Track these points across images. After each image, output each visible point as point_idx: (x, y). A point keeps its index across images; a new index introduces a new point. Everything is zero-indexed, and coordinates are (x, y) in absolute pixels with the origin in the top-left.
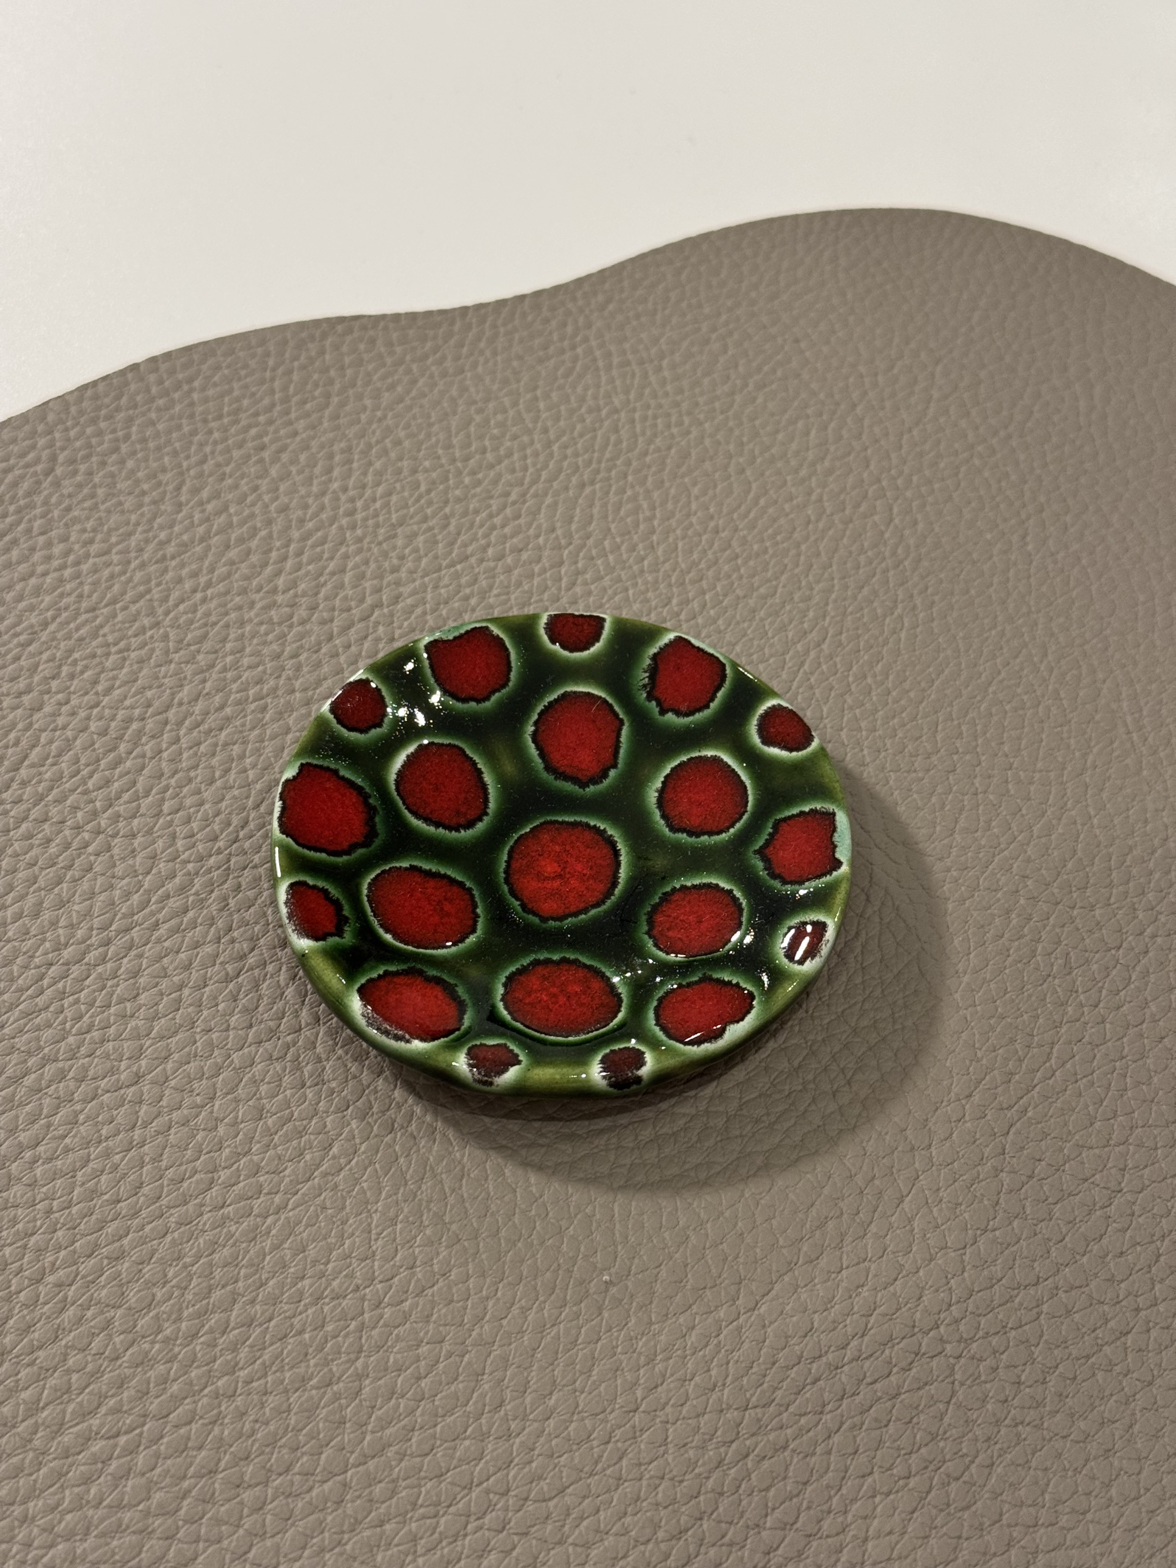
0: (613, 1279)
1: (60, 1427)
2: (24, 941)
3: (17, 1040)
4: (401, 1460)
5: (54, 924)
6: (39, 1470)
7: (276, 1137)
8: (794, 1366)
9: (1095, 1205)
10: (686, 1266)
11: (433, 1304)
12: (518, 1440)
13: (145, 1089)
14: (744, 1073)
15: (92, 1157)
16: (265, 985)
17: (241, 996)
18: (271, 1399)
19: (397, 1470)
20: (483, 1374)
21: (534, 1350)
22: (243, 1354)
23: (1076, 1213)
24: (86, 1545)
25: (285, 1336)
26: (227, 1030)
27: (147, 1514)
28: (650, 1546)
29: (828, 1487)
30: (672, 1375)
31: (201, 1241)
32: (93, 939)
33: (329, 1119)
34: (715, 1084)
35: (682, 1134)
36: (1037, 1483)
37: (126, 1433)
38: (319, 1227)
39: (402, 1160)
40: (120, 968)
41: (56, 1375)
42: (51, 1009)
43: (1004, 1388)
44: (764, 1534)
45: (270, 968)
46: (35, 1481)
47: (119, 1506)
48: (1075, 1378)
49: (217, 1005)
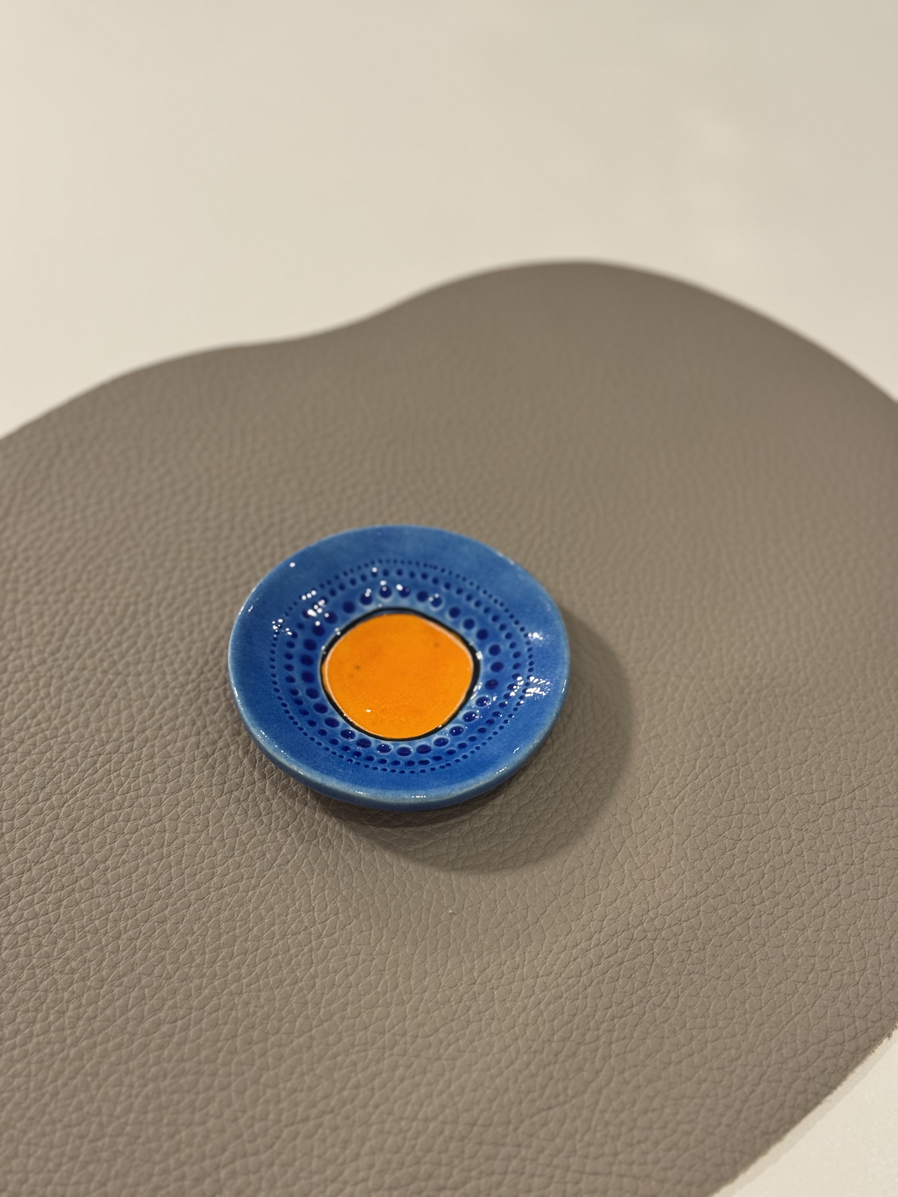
0: (455, 912)
1: (141, 1020)
2: (81, 742)
3: (85, 800)
4: (342, 1022)
5: (98, 730)
6: (132, 1044)
7: (248, 846)
8: (562, 952)
9: (726, 849)
10: (496, 901)
11: (351, 933)
12: (408, 1006)
13: (167, 823)
14: (519, 789)
15: (140, 865)
16: (230, 758)
17: (217, 766)
18: (263, 994)
19: (340, 1027)
20: (385, 970)
21: (413, 955)
22: (244, 970)
23: (716, 854)
24: (166, 1083)
25: (267, 958)
26: (211, 786)
27: (199, 1063)
28: (490, 1056)
29: (587, 1016)
30: (493, 962)
31: (211, 908)
32: (124, 738)
33: (278, 834)
34: (503, 796)
35: (487, 826)
36: (704, 1004)
37: (181, 1019)
38: (280, 895)
39: (324, 854)
40: (142, 754)
41: (136, 990)
42: (104, 781)
43: (682, 955)
44: (554, 1045)
45: (232, 748)
46: (131, 1051)
47: (182, 1060)
48: (721, 945)
49: (203, 772)
